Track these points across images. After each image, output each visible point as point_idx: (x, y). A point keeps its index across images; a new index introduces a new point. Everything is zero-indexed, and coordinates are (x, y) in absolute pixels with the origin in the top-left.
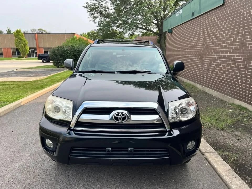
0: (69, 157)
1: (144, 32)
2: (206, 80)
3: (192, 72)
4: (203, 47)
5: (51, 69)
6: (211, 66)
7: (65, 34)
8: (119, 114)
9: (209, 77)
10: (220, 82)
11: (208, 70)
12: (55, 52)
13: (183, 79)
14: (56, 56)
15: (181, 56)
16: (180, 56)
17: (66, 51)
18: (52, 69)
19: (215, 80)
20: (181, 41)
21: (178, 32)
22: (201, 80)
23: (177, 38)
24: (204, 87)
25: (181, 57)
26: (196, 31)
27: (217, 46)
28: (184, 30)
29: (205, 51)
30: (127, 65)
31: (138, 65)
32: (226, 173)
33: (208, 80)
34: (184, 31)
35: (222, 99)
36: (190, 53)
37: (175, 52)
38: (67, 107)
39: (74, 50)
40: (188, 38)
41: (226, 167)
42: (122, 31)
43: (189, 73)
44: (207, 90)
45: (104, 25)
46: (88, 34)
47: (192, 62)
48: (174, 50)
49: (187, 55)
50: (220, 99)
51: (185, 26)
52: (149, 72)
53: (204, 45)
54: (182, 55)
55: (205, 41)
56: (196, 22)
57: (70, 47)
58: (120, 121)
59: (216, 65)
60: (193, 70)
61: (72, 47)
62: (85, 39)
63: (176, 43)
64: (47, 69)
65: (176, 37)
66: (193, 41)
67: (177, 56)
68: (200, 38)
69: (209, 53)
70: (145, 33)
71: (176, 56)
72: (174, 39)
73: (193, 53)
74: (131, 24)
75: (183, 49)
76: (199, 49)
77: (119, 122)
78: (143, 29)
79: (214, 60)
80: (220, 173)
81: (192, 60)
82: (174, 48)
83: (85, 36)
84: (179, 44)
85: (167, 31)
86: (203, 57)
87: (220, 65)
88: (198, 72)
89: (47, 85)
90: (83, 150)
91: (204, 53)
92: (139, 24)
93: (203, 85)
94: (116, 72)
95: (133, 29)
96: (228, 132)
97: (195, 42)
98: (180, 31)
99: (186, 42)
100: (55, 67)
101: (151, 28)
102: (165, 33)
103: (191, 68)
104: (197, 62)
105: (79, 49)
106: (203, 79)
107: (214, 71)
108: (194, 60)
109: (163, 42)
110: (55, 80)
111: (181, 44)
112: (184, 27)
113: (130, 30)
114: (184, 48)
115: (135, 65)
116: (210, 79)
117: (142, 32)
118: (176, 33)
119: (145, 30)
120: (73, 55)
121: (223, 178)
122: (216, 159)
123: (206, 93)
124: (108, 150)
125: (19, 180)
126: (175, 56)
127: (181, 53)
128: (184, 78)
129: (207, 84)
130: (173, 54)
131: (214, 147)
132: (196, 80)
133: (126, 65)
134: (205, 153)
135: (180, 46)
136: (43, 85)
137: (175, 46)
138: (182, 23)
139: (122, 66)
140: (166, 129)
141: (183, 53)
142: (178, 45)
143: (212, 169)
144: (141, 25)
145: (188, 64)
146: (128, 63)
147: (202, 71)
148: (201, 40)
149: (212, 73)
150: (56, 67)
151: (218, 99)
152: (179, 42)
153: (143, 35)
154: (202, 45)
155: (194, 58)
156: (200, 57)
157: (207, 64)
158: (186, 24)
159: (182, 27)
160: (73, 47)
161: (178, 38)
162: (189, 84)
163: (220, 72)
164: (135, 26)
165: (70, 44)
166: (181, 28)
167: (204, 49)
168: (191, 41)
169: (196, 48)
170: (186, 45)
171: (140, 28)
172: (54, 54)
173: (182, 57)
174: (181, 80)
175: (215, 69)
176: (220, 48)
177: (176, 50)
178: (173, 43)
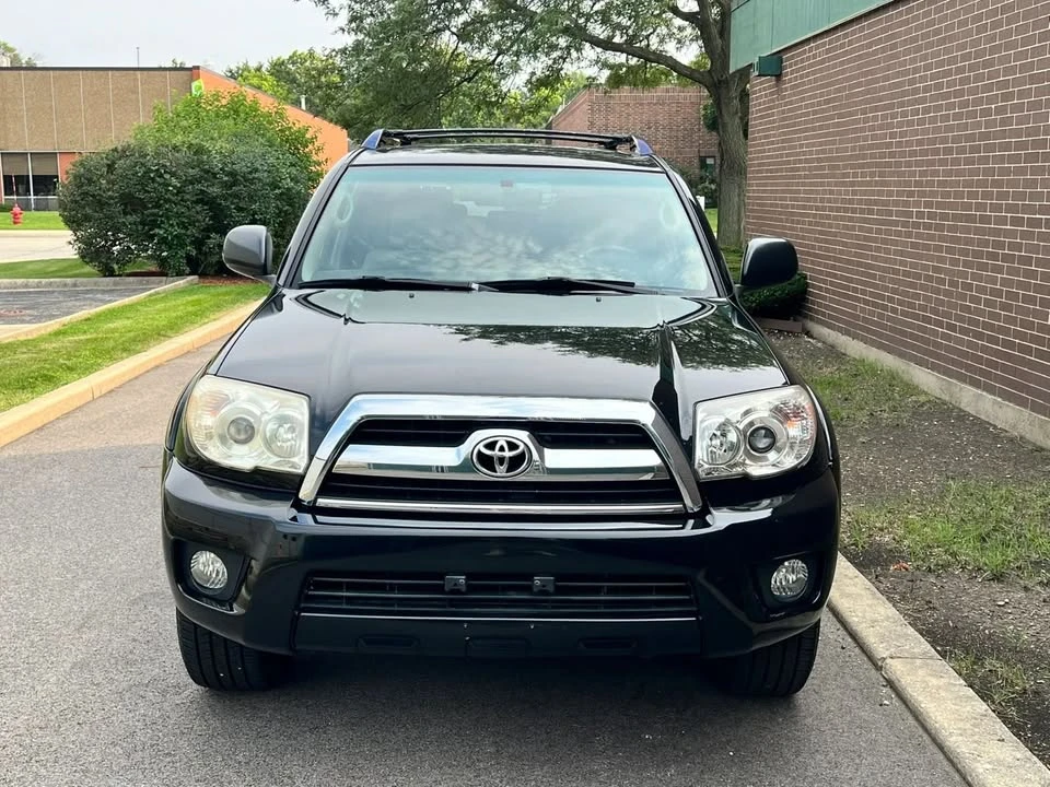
0: (294, 615)
1: (621, 66)
2: (961, 342)
3: (891, 300)
4: (943, 162)
5: (65, 285)
6: (983, 267)
7: (138, 73)
8: (496, 442)
9: (977, 323)
10: (1028, 351)
11: (969, 287)
12: (90, 181)
13: (845, 338)
14: (101, 204)
15: (831, 209)
16: (824, 209)
17: (161, 176)
18: (69, 280)
19: (1006, 344)
20: (828, 127)
21: (814, 73)
22: (937, 345)
23: (807, 106)
24: (954, 381)
25: (828, 217)
26: (907, 73)
27: (1011, 159)
28: (842, 63)
29: (951, 184)
30: (514, 255)
31: (573, 254)
32: (961, 725)
33: (970, 345)
34: (843, 72)
35: (1038, 443)
36: (880, 193)
37: (798, 184)
38: (282, 420)
39: (207, 172)
40: (864, 112)
41: (968, 708)
42: (492, 58)
43: (875, 305)
44: (966, 401)
45: (383, 25)
46: (279, 69)
47: (885, 241)
48: (793, 177)
49: (860, 202)
50: (1029, 442)
51: (850, 43)
52: (625, 288)
53: (948, 151)
54: (836, 201)
55: (950, 129)
56: (907, 22)
57: (184, 155)
58: (501, 473)
59: (1006, 258)
60: (895, 291)
61: (195, 153)
62: (266, 103)
63: (806, 138)
64: (44, 281)
65: (803, 99)
66: (890, 126)
67: (811, 208)
68: (927, 110)
69: (972, 195)
70: (630, 68)
71: (804, 207)
72: (790, 110)
73: (890, 194)
74: (542, 20)
75: (838, 167)
76: (923, 174)
77: (498, 474)
78: (617, 48)
79: (997, 232)
80: (937, 725)
81: (888, 232)
82: (795, 162)
83: (255, 81)
84: (821, 144)
85: (751, 65)
86: (944, 217)
87: (1028, 261)
88: (917, 296)
89: (71, 369)
90: (350, 587)
91: (947, 194)
92: (588, 17)
93: (947, 372)
94: (475, 286)
95: (553, 47)
96: (1026, 589)
97: (903, 134)
98: (821, 70)
99: (855, 131)
100: (88, 269)
101: (662, 41)
102: (744, 73)
103: (882, 278)
104: (914, 245)
105: (236, 167)
106: (944, 336)
107: (999, 293)
108: (898, 234)
109: (733, 124)
110: (111, 344)
111: (826, 143)
112: (843, 45)
113: (536, 58)
114: (845, 167)
115: (557, 256)
116: (979, 336)
117: (611, 67)
118: (802, 77)
119: (628, 54)
120: (197, 202)
121: (948, 743)
122: (934, 681)
123: (963, 416)
124: (453, 583)
125: (52, 749)
126: (798, 207)
127: (831, 192)
128: (847, 333)
129: (968, 368)
130: (785, 199)
131: (941, 646)
132: (905, 344)
133: (506, 256)
134: (888, 661)
135: (823, 152)
136: (48, 370)
137: (798, 154)
138: (832, 26)
139: (488, 261)
140: (684, 505)
141: (839, 193)
142: (813, 145)
143: (910, 718)
144: (603, 22)
145: (867, 257)
146: (519, 247)
147: (938, 291)
148: (933, 120)
149: (988, 303)
150: (95, 271)
151: (1017, 442)
152: (821, 128)
153: (616, 81)
154: (936, 152)
155: (896, 223)
156: (931, 216)
157: (965, 253)
158: (853, 33)
159: (835, 48)
160: (200, 151)
161: (813, 105)
162: (870, 365)
163: (1027, 299)
164: (566, 31)
165: (178, 139)
166: (828, 51)
167: (949, 173)
168: (881, 127)
169: (909, 164)
170: (853, 149)
171: (595, 42)
172: (86, 194)
173: (836, 218)
174: (833, 347)
175: (1005, 282)
176: (1023, 171)
177: (806, 177)
178: (784, 134)
